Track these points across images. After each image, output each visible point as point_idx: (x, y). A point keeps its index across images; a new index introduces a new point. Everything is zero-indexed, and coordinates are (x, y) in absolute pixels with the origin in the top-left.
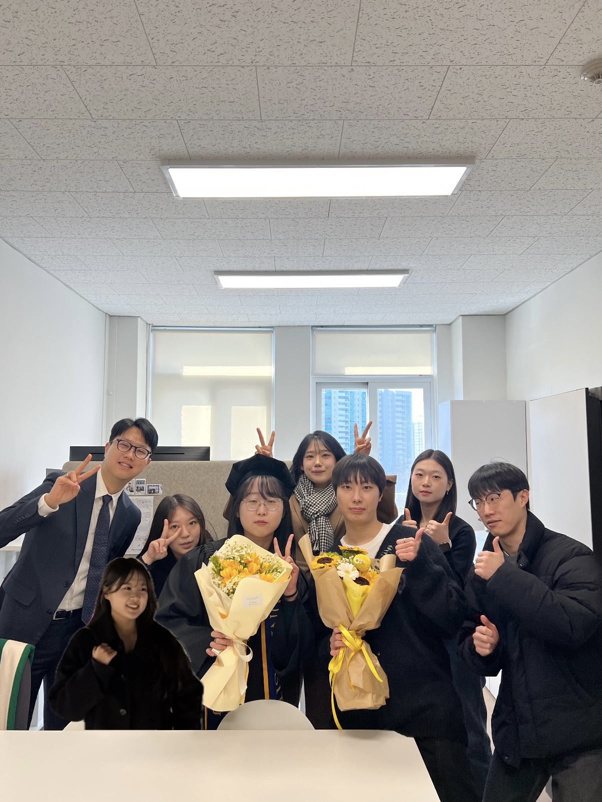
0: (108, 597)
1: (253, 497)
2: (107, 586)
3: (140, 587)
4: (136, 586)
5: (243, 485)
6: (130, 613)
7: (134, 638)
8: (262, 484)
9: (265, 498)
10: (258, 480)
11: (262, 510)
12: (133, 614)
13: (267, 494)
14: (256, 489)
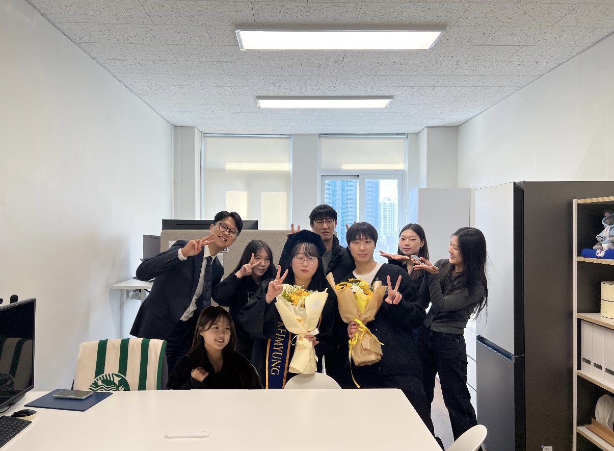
0: (202, 334)
1: (300, 256)
2: (201, 326)
3: (225, 327)
4: (222, 326)
5: (295, 248)
6: (218, 345)
7: (221, 363)
8: (306, 248)
9: (308, 257)
10: (304, 245)
11: (305, 264)
12: (220, 346)
13: (308, 254)
14: (302, 251)
